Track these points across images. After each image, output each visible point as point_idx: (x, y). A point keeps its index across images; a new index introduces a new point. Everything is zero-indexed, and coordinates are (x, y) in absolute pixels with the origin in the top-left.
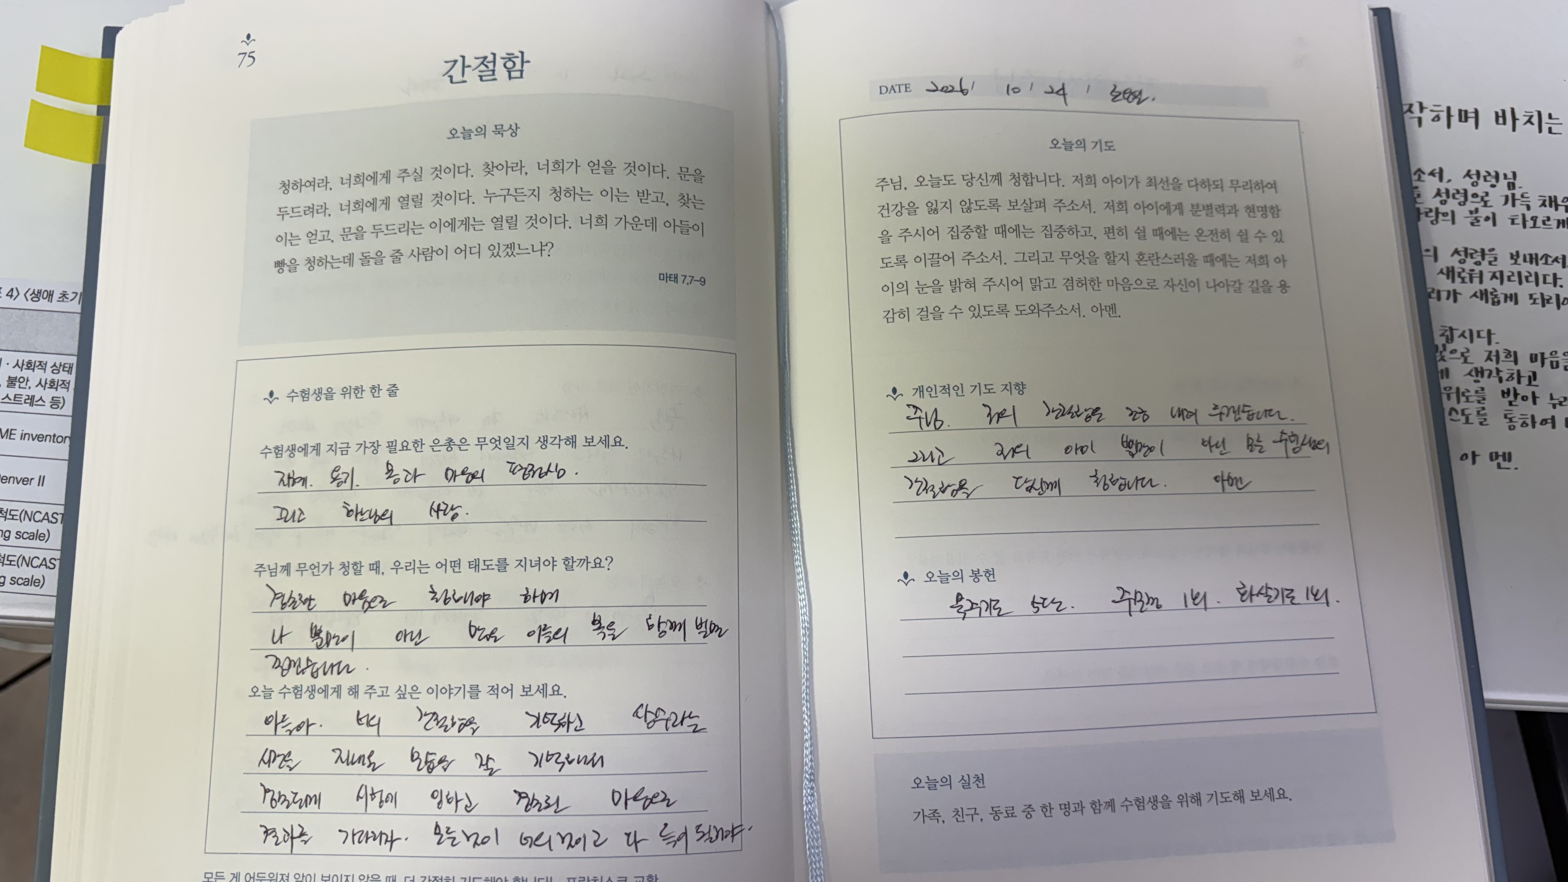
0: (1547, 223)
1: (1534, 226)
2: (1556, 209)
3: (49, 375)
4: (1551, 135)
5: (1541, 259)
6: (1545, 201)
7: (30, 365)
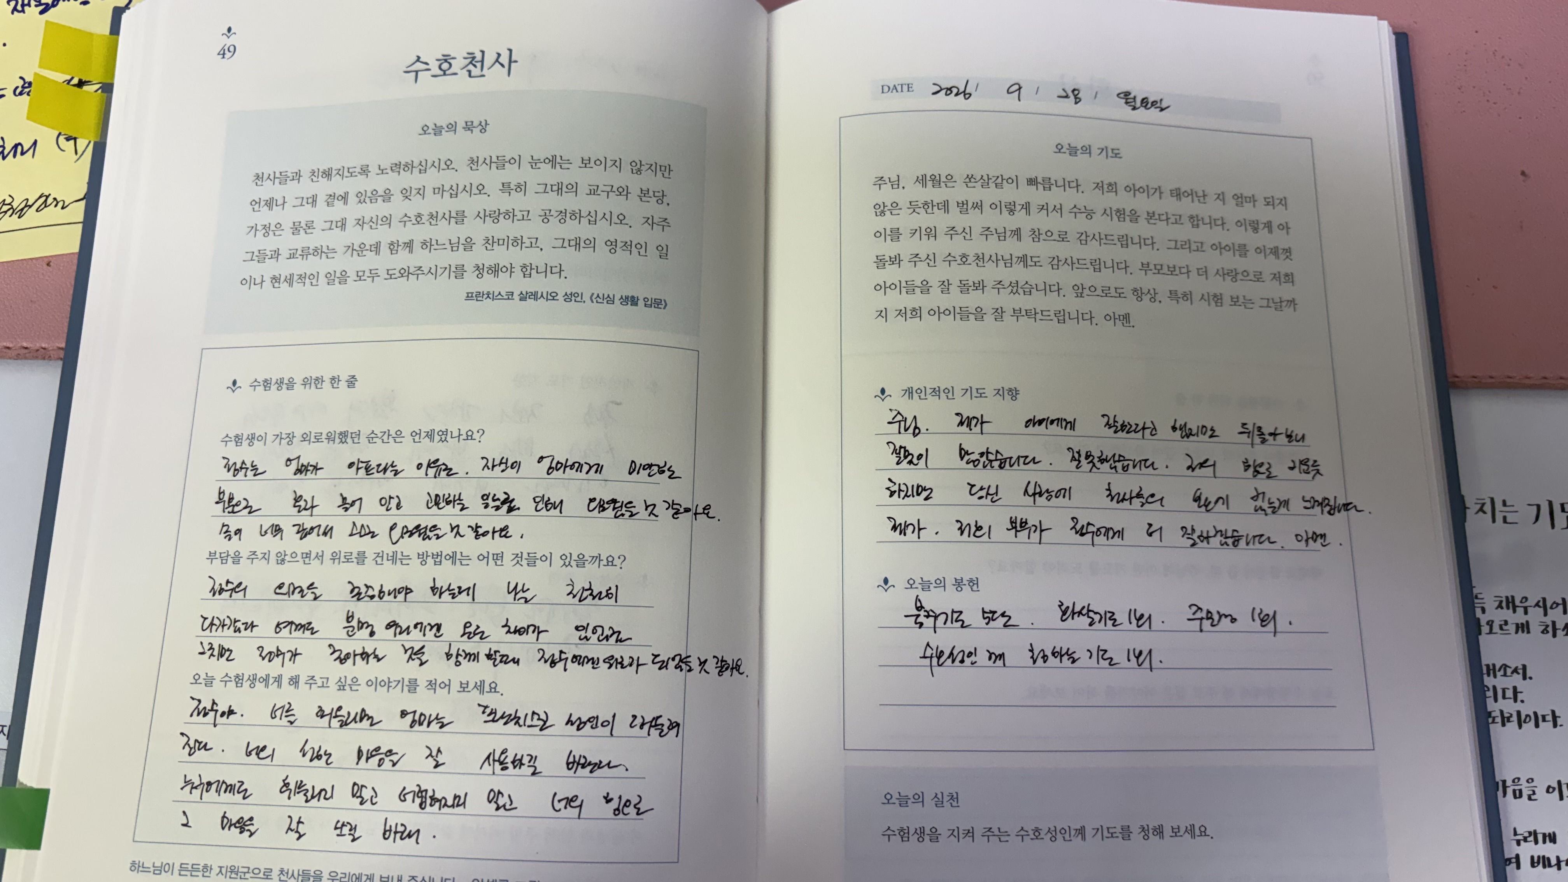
0: (1505, 627)
1: (1491, 632)
2: (1514, 611)
4: (1506, 525)
5: (1499, 670)
6: (1501, 602)
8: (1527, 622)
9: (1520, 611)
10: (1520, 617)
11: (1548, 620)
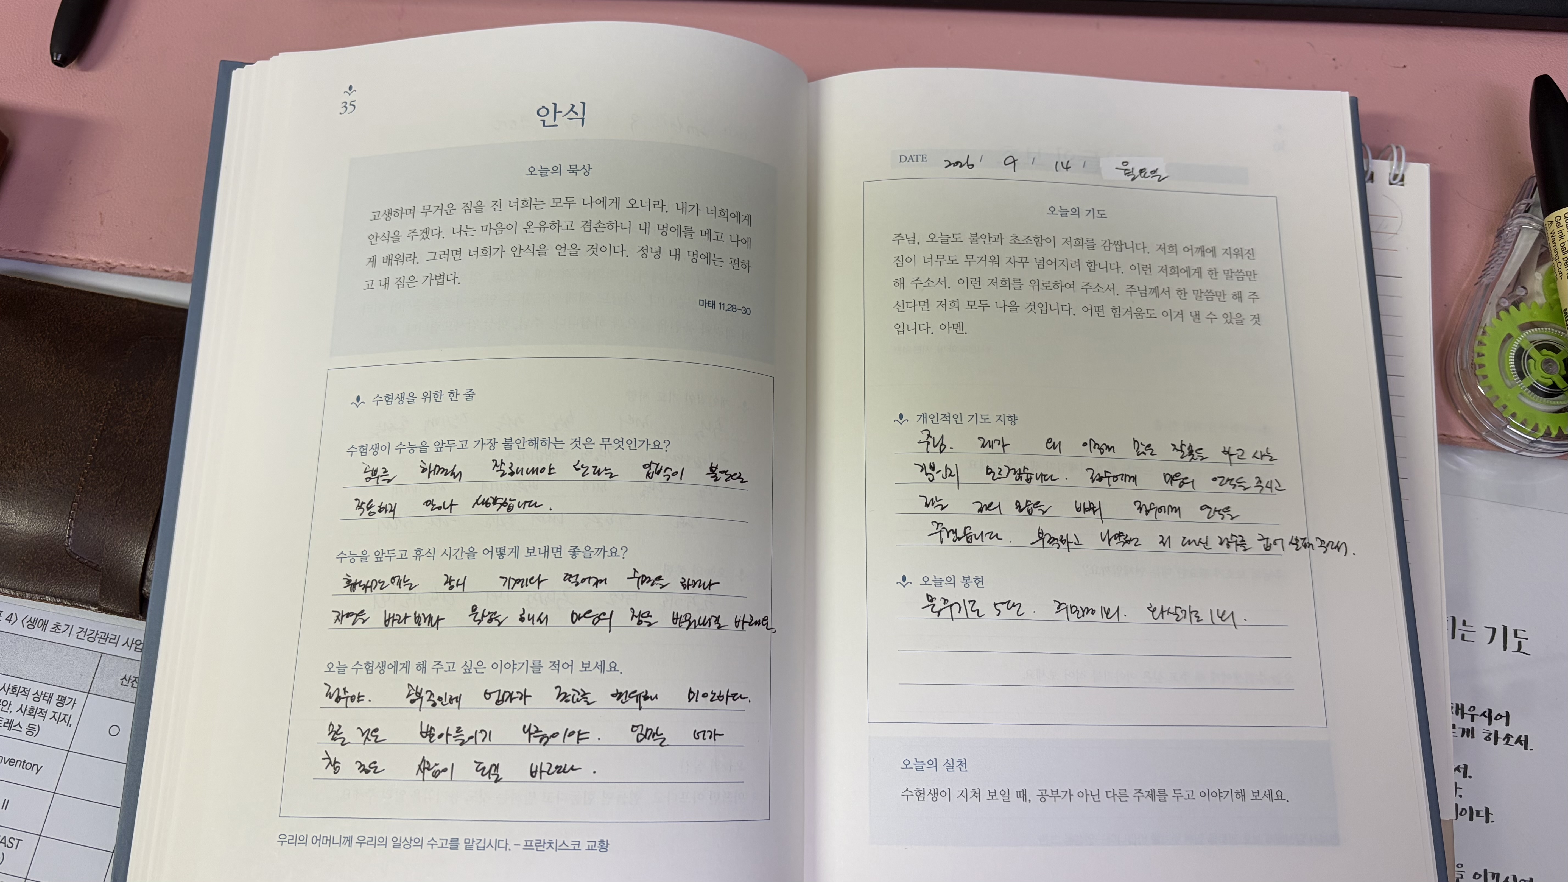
2: (1462, 718)
3: (30, 703)
4: (1464, 641)
6: (1452, 708)
7: (15, 691)
8: (1473, 728)
9: (1468, 718)
10: (1467, 723)
11: (1492, 729)
